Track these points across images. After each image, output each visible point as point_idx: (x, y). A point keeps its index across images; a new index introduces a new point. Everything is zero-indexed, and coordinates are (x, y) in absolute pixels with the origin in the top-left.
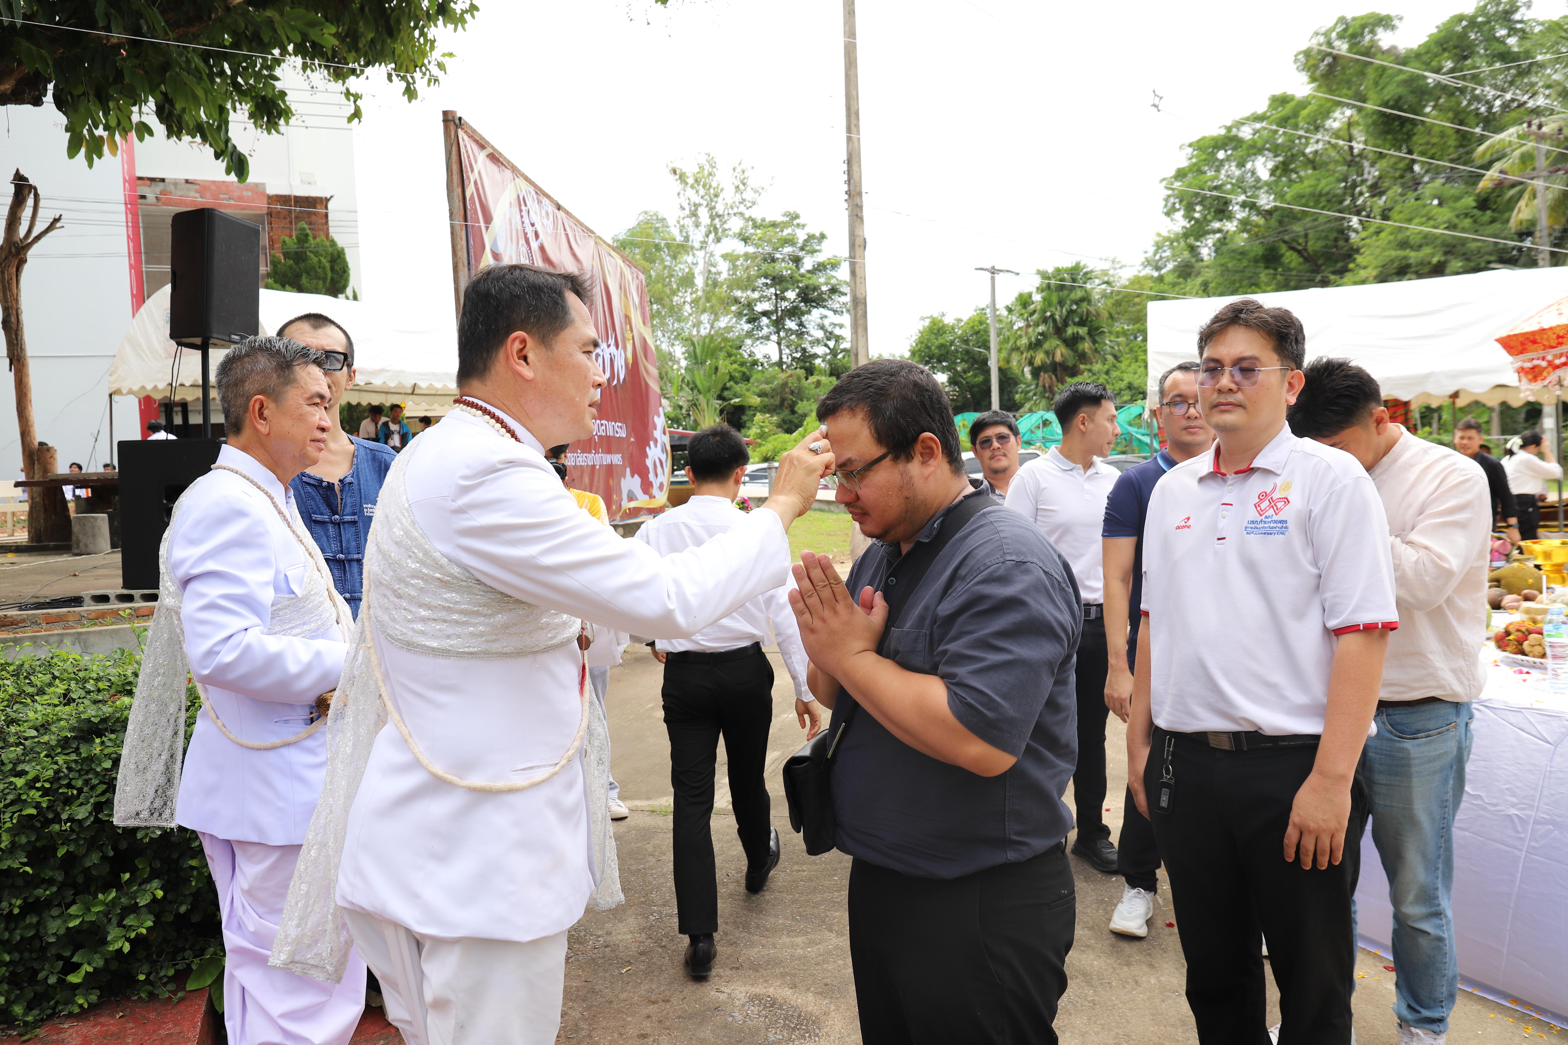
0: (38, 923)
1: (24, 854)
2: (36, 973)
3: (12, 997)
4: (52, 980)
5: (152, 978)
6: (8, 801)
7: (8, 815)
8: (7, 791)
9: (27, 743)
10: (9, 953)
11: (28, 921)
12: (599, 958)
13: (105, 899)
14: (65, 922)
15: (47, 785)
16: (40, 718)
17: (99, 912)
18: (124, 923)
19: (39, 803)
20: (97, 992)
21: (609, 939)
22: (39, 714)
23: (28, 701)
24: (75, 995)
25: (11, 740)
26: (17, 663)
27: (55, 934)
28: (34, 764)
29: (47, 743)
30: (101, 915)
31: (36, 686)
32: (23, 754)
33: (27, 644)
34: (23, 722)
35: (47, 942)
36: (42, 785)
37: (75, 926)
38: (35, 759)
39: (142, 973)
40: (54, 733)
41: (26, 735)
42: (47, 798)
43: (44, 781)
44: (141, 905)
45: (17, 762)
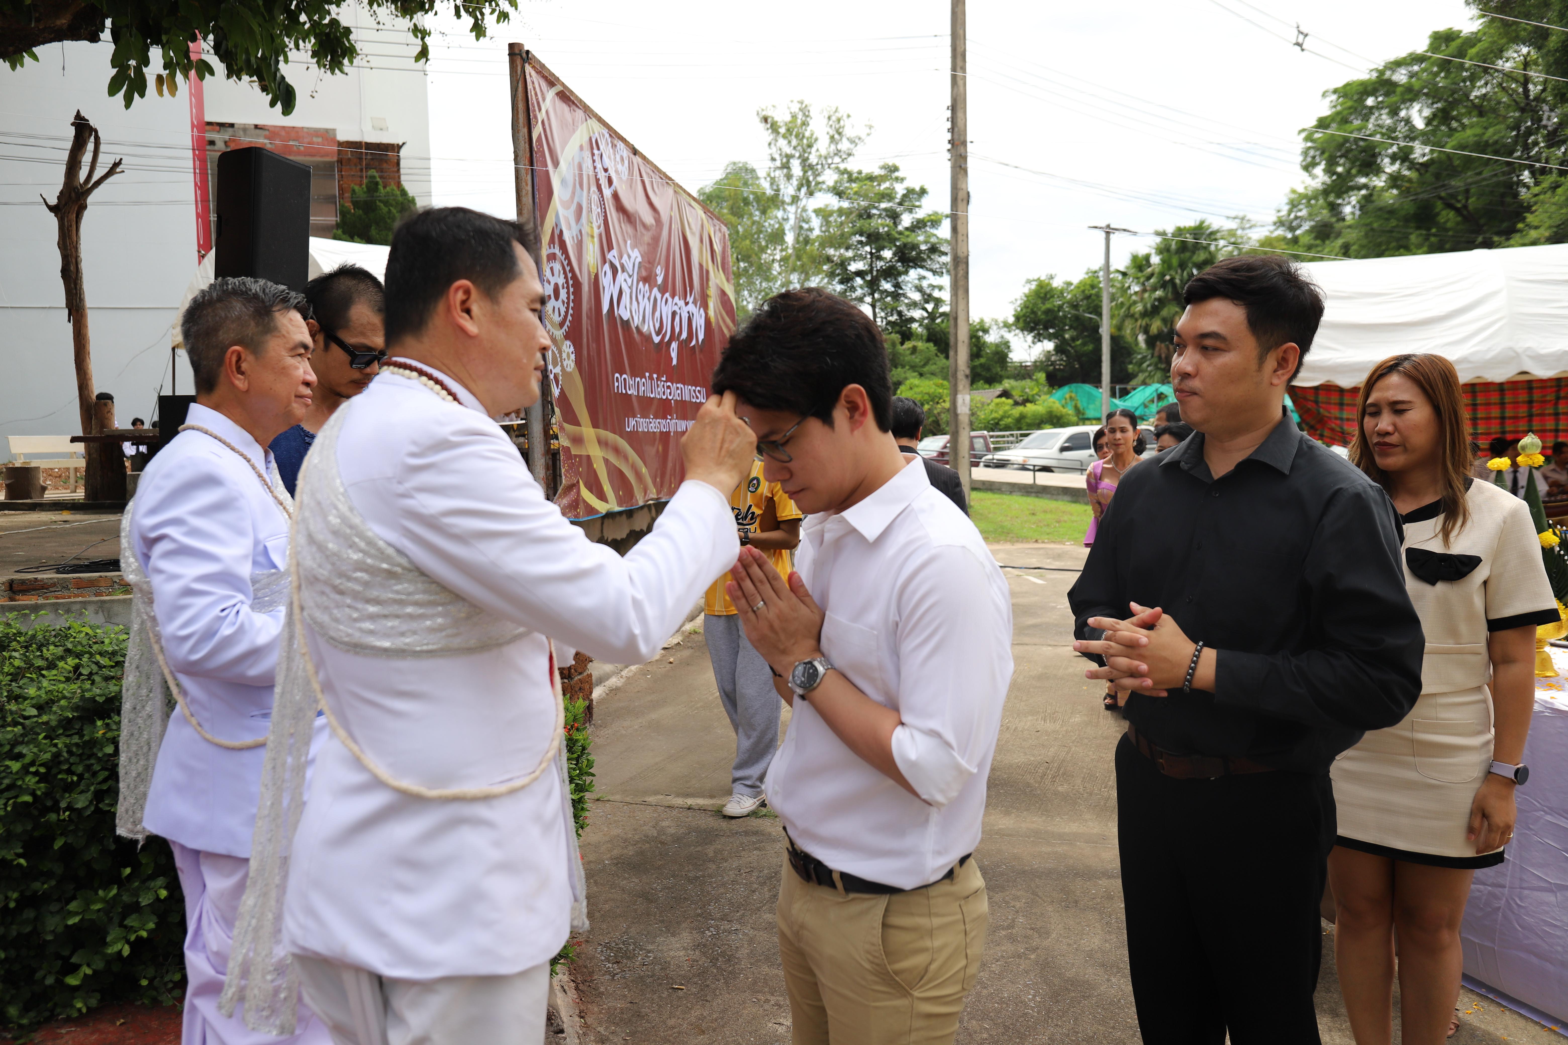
0: (36, 919)
1: (19, 844)
2: (34, 971)
3: (8, 998)
4: (50, 981)
5: (153, 983)
10: (5, 950)
11: (25, 916)
12: (648, 976)
13: (106, 896)
14: (64, 919)
15: (42, 770)
16: (43, 696)
17: (99, 910)
18: (125, 923)
19: (34, 790)
20: (98, 996)
21: (660, 955)
22: (43, 691)
23: (34, 676)
24: (74, 998)
25: (9, 719)
26: (30, 633)
27: (53, 931)
28: (31, 746)
29: (46, 723)
30: (101, 914)
31: (47, 659)
32: (22, 735)
33: (43, 612)
34: (25, 699)
35: (45, 941)
36: (37, 770)
37: (74, 924)
38: (34, 741)
39: (145, 978)
40: (55, 713)
41: (26, 714)
42: (42, 785)
43: (40, 765)
44: (143, 904)
45: (14, 743)
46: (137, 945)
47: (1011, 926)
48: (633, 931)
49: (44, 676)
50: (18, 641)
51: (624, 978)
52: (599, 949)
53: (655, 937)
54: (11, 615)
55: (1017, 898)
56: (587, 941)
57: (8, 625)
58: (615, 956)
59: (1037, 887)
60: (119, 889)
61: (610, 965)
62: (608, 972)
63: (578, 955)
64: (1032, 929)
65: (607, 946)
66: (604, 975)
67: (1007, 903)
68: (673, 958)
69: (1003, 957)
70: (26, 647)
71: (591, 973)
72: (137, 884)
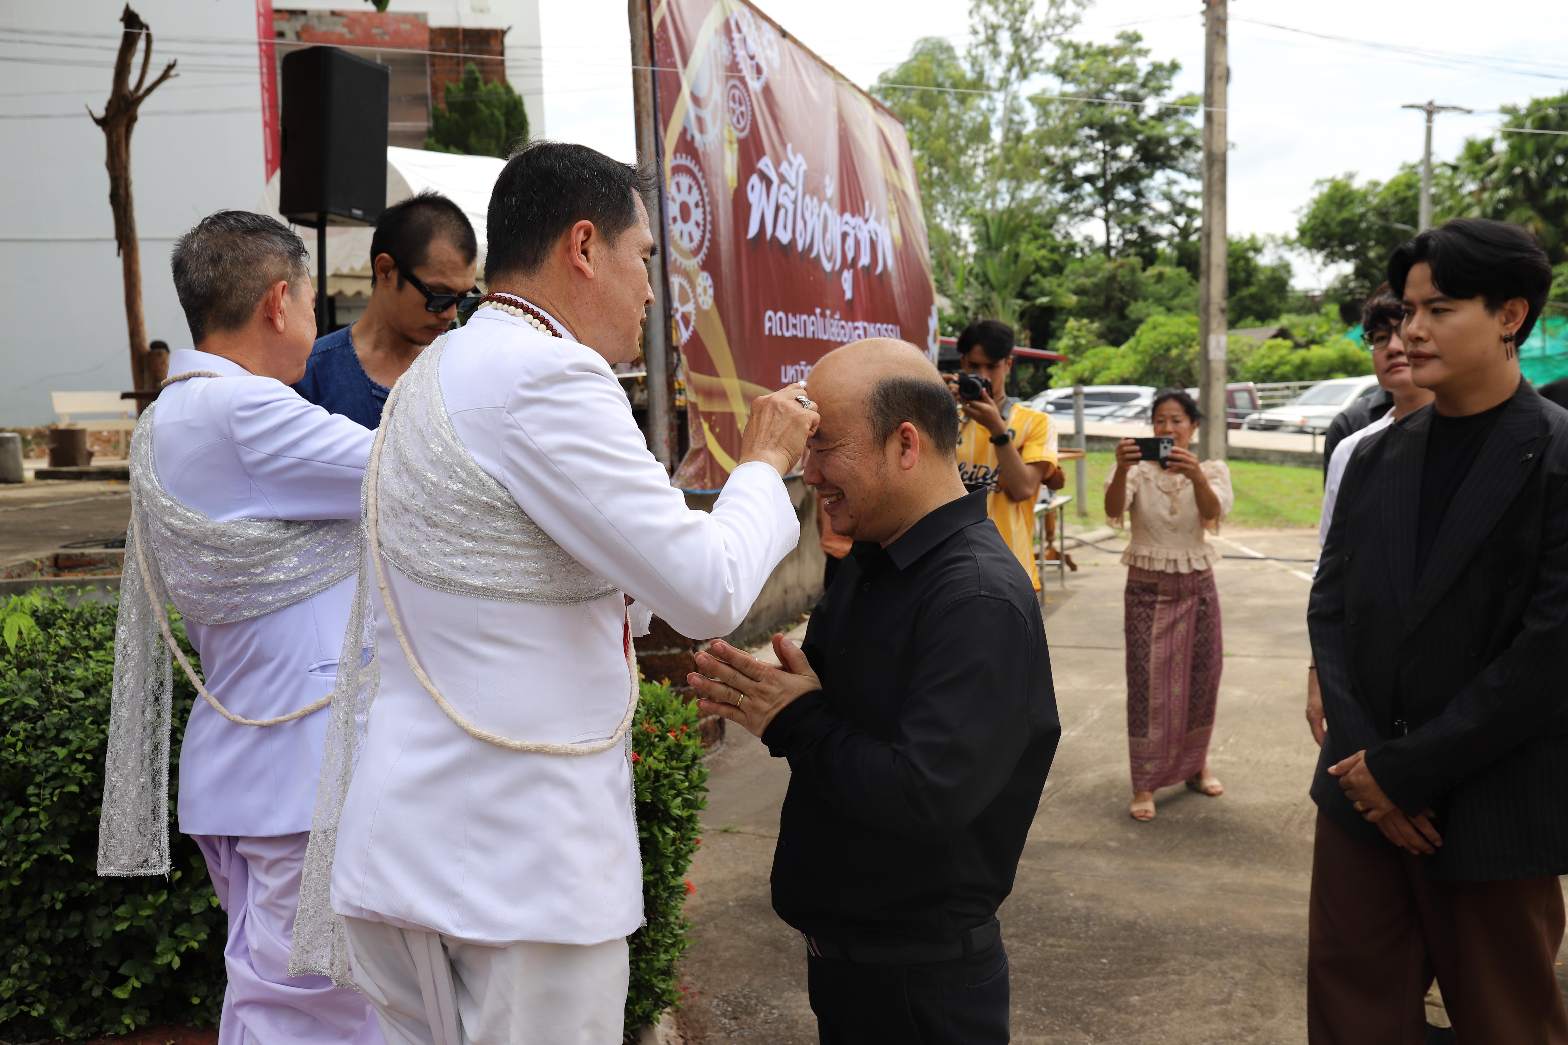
0: (83, 923)
1: (66, 839)
2: (81, 982)
3: (54, 1008)
4: (97, 992)
5: (208, 1002)
6: (49, 774)
7: (48, 791)
8: (49, 762)
9: (74, 706)
10: (51, 956)
11: (71, 919)
12: (770, 1035)
13: (155, 902)
14: (112, 924)
15: (89, 757)
16: (91, 677)
17: (148, 917)
18: (176, 932)
19: (81, 779)
20: (147, 1013)
21: (786, 1012)
22: (90, 672)
23: (81, 656)
24: (122, 1013)
25: (55, 701)
26: (77, 610)
27: (100, 938)
28: (78, 732)
29: (93, 708)
30: (151, 921)
31: (94, 639)
32: (68, 720)
33: (90, 588)
34: (72, 681)
35: (92, 947)
36: (84, 757)
37: (122, 931)
38: (81, 726)
39: (196, 996)
40: (103, 696)
41: (72, 696)
42: (89, 774)
43: (87, 752)
44: (194, 912)
45: (61, 728)
46: (188, 957)
47: (1226, 1001)
48: (757, 983)
49: (90, 657)
50: (64, 619)
51: (742, 1036)
52: (715, 1001)
53: (782, 992)
54: (56, 590)
55: (1237, 968)
56: (701, 993)
57: (54, 601)
58: (734, 1011)
59: (1266, 955)
60: (169, 895)
61: (726, 1021)
62: (723, 1029)
63: (690, 1008)
64: (1253, 1006)
65: (725, 1000)
66: (718, 1032)
67: (1224, 973)
68: (802, 1016)
69: (1211, 1037)
70: (73, 626)
71: (704, 1029)
72: (188, 889)
